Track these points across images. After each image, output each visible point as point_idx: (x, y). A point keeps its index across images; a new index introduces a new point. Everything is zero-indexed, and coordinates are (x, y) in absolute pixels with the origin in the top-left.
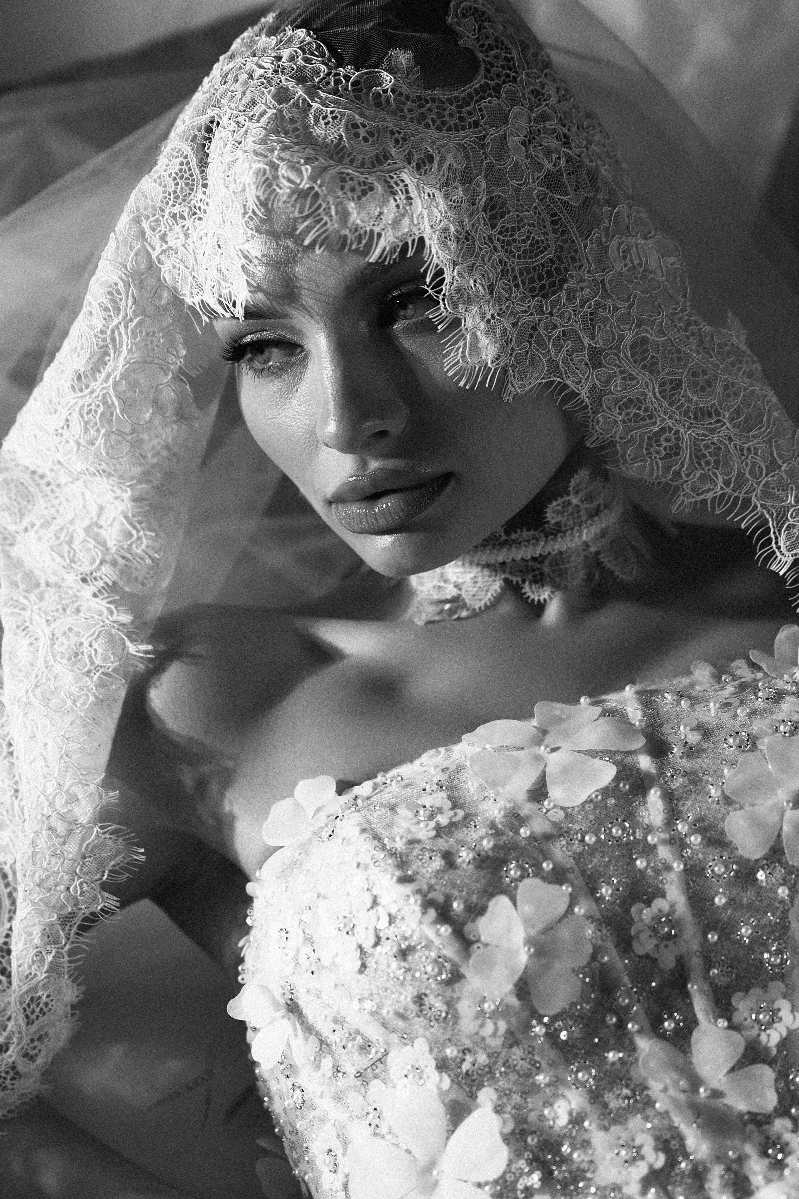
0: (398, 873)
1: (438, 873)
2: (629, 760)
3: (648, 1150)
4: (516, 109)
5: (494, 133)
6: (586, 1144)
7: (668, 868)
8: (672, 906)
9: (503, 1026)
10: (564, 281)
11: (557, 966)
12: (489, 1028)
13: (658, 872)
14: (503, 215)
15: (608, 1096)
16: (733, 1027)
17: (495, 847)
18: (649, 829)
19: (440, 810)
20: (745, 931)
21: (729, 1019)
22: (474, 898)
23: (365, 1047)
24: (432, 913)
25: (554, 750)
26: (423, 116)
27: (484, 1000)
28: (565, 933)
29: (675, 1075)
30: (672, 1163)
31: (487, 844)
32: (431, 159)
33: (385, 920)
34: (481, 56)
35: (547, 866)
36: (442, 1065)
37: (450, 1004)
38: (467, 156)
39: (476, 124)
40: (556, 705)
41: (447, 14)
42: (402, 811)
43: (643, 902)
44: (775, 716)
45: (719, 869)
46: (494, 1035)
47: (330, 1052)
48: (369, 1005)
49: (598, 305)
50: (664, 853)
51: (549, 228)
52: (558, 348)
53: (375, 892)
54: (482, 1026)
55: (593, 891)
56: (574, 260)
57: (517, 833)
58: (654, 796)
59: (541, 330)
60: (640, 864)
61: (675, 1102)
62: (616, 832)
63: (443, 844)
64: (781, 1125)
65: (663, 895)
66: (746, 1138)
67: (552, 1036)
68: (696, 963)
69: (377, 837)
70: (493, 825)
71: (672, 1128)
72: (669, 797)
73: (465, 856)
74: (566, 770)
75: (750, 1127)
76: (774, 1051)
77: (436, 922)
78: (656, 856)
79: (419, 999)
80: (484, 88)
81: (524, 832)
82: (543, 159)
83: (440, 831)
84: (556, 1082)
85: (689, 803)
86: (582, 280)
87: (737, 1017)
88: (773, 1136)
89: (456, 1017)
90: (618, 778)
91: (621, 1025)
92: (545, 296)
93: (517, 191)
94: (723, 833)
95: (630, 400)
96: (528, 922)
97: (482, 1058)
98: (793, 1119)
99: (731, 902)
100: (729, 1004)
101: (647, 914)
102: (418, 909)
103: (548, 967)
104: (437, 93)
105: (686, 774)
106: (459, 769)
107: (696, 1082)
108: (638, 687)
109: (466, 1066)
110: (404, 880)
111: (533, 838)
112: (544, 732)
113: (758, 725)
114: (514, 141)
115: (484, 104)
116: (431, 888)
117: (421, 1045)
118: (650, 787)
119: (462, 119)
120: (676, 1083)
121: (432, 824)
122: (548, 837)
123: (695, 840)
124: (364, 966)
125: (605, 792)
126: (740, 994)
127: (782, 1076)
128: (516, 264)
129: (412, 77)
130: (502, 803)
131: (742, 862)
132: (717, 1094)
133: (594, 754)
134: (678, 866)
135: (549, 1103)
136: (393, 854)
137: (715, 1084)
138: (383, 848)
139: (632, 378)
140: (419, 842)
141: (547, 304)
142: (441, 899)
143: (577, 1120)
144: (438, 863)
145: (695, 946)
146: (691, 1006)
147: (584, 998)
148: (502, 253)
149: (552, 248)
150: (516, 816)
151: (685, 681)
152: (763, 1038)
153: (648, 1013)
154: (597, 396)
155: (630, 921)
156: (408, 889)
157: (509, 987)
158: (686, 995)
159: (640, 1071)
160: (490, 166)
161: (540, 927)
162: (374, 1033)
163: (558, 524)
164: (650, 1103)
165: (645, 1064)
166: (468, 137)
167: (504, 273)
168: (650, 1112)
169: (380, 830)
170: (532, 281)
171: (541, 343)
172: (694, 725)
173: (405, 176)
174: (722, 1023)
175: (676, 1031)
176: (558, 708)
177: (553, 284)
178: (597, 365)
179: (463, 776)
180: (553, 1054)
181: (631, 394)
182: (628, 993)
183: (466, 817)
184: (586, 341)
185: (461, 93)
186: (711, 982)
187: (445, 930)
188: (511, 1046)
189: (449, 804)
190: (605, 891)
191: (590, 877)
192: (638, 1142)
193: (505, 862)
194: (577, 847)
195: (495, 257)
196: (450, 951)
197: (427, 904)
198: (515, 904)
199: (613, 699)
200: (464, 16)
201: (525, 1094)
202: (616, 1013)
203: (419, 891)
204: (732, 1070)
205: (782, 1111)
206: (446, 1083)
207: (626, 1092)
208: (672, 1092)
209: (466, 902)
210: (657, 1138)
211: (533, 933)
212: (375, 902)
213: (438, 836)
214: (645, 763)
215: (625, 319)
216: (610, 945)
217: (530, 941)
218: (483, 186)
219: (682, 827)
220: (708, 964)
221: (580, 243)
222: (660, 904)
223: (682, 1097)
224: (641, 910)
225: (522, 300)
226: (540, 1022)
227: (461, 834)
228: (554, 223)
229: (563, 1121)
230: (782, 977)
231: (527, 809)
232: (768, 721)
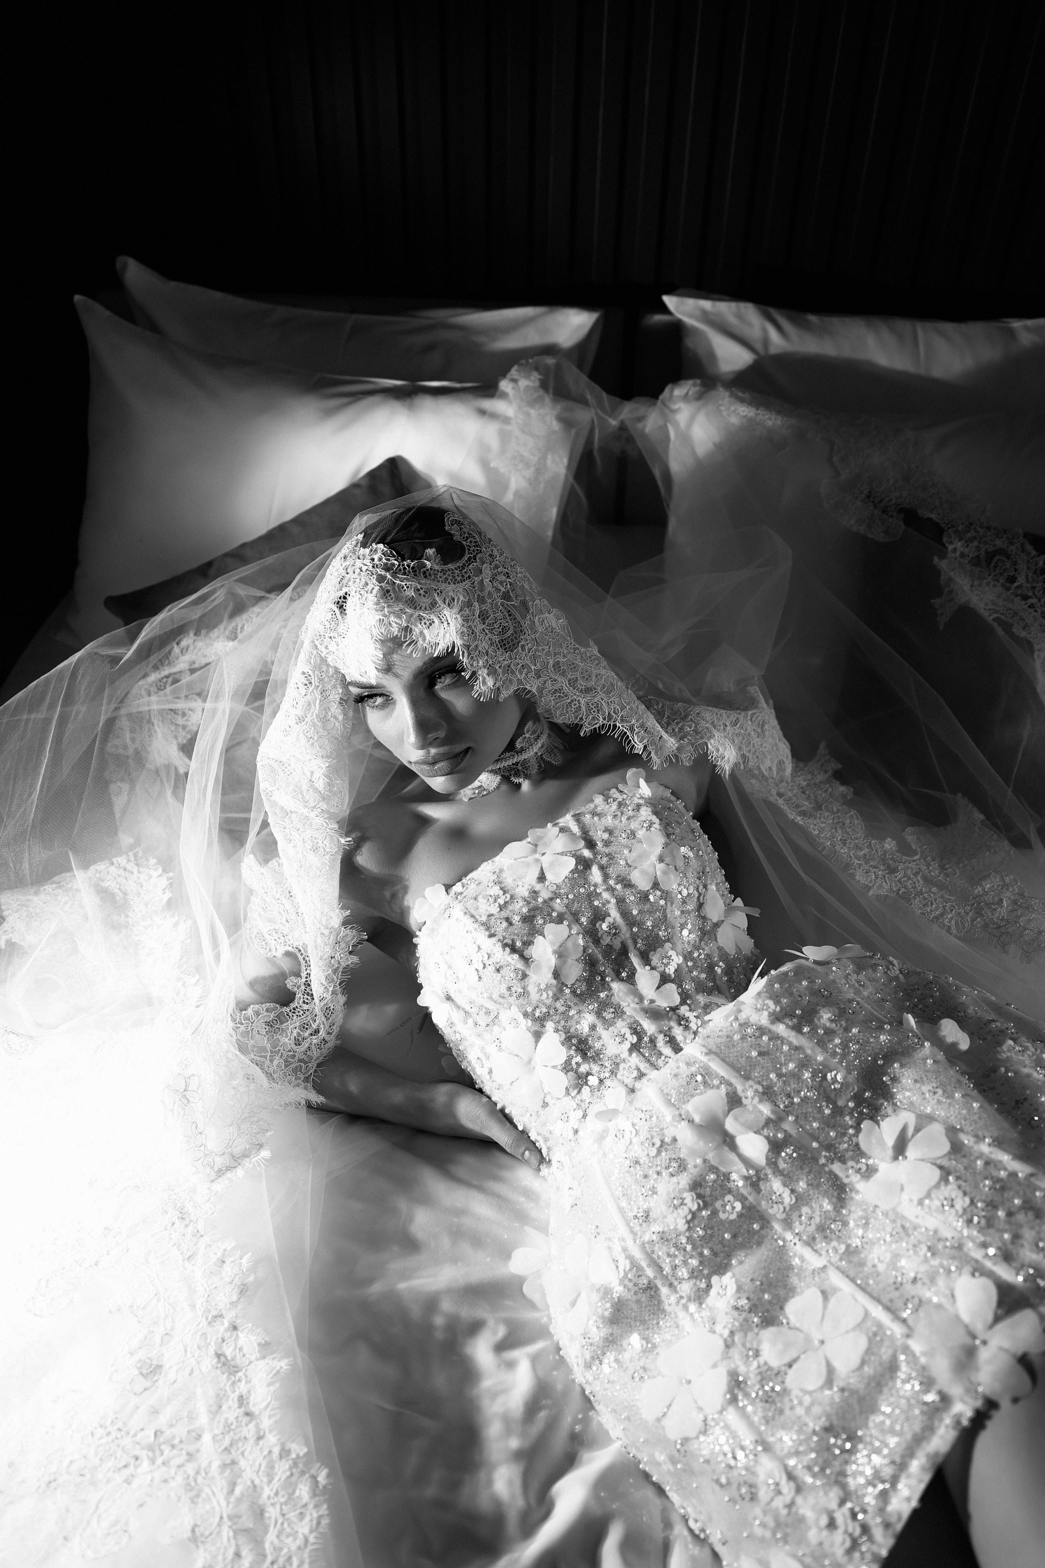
0: (487, 933)
1: (506, 929)
2: (578, 853)
3: (628, 1035)
4: (485, 565)
5: (477, 579)
6: (600, 1038)
7: (609, 902)
8: (614, 919)
9: (551, 993)
10: (519, 642)
11: (569, 960)
12: (545, 995)
13: (604, 905)
14: (488, 618)
15: (605, 1014)
16: (653, 968)
17: (529, 911)
18: (596, 885)
19: (498, 897)
20: (649, 923)
21: (650, 965)
22: (525, 938)
23: (488, 1013)
24: (508, 950)
25: (543, 854)
26: (447, 579)
27: (539, 984)
28: (570, 944)
29: (632, 997)
30: (640, 1039)
31: (525, 910)
32: (453, 599)
33: (486, 957)
34: (464, 543)
35: (554, 914)
36: (526, 1015)
37: (524, 988)
38: (468, 594)
39: (469, 578)
40: (538, 830)
41: (444, 525)
42: (480, 898)
43: (600, 920)
44: (640, 819)
45: (632, 898)
46: (547, 998)
47: (471, 1017)
48: (486, 995)
49: (536, 650)
50: (606, 895)
51: (508, 618)
52: (521, 673)
53: (478, 943)
54: (541, 995)
55: (577, 921)
56: (521, 631)
57: (537, 901)
58: (595, 869)
59: (512, 667)
60: (596, 903)
61: (635, 1009)
62: (582, 890)
63: (504, 914)
64: (684, 1010)
65: (609, 916)
66: (670, 1019)
67: (574, 992)
68: (630, 943)
69: (473, 916)
70: (525, 900)
71: (636, 1022)
72: (602, 868)
73: (516, 919)
74: (552, 864)
75: (671, 1013)
76: (673, 976)
77: (510, 953)
78: (602, 897)
79: (509, 989)
80: (469, 559)
81: (540, 900)
82: (500, 587)
83: (501, 908)
84: (579, 1012)
85: (611, 869)
86: (526, 640)
87: (653, 963)
88: (681, 1015)
89: (529, 994)
90: (576, 865)
91: (603, 979)
92: (512, 651)
93: (491, 604)
94: (630, 881)
95: (556, 690)
96: (552, 943)
97: (544, 1010)
98: (689, 1005)
99: (640, 912)
100: (648, 957)
101: (605, 926)
102: (501, 949)
103: (565, 962)
104: (450, 566)
105: (607, 855)
106: (501, 871)
107: (641, 998)
108: (572, 813)
109: (537, 1014)
110: (492, 936)
111: (545, 902)
112: (536, 846)
113: (634, 825)
114: (486, 581)
115: (471, 566)
116: (504, 938)
117: (514, 1009)
118: (592, 865)
119: (463, 576)
120: (633, 1001)
121: (497, 905)
122: (551, 899)
123: (619, 887)
124: (480, 978)
125: (572, 872)
126: (652, 953)
127: (680, 986)
128: (496, 639)
129: (437, 561)
130: (526, 887)
131: (640, 892)
132: (652, 1001)
133: (562, 854)
134: (613, 901)
135: (578, 1023)
136: (483, 924)
137: (650, 997)
138: (477, 921)
139: (555, 680)
140: (492, 915)
141: (513, 655)
142: (510, 942)
143: (593, 1027)
144: (505, 924)
145: (628, 935)
146: (632, 963)
147: (584, 971)
148: (489, 635)
149: (512, 628)
150: (535, 892)
151: (592, 806)
152: (667, 970)
153: (613, 970)
154: (540, 690)
155: (597, 930)
156: (494, 940)
157: (550, 975)
158: (628, 958)
159: (615, 999)
160: (479, 595)
161: (558, 945)
162: (491, 1006)
163: (522, 747)
164: (623, 1013)
165: (618, 995)
166: (467, 584)
167: (492, 644)
168: (625, 1017)
169: (473, 912)
170: (505, 645)
171: (513, 672)
172: (603, 828)
173: (445, 612)
174: (648, 968)
175: (627, 976)
176: (539, 831)
177: (514, 645)
178: (539, 677)
179: (504, 875)
180: (575, 1000)
181: (556, 687)
182: (603, 964)
183: (512, 897)
184: (533, 667)
185: (460, 564)
186: (639, 950)
187: (516, 956)
188: (556, 1001)
189: (502, 892)
190: (584, 920)
191: (574, 914)
192: (622, 1033)
193: (534, 916)
194: (566, 901)
195: (487, 638)
196: (520, 965)
197: (505, 945)
198: (544, 936)
199: (562, 822)
200: (452, 525)
201: (566, 1021)
202: (600, 974)
203: (499, 940)
204: (658, 988)
205: (683, 1002)
206: (530, 1023)
207: (612, 1010)
208: (632, 1005)
209: (521, 940)
210: (630, 1028)
211: (555, 948)
212: (479, 948)
213: (501, 910)
214: (587, 853)
215: (548, 654)
216: (591, 944)
217: (555, 952)
218: (477, 606)
219: (612, 882)
220: (635, 943)
221: (522, 622)
222: (608, 919)
223: (638, 1006)
224: (601, 925)
225: (502, 654)
226: (566, 986)
227: (511, 908)
228: (510, 615)
229: (586, 1030)
230: (668, 940)
231: (538, 887)
232: (637, 822)
